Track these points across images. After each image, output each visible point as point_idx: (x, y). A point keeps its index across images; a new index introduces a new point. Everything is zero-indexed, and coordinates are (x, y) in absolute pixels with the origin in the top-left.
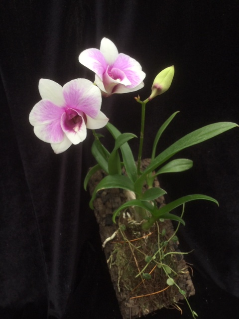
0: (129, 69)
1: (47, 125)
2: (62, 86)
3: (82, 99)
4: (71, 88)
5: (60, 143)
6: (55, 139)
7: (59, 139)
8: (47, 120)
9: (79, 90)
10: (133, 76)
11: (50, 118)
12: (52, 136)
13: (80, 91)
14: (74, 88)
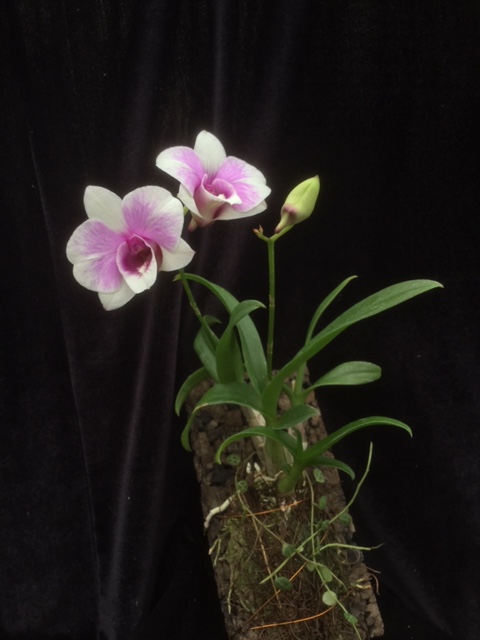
0: (242, 180)
1: (93, 262)
2: (122, 197)
3: (152, 219)
4: (136, 201)
5: (113, 293)
6: (106, 284)
7: (112, 285)
8: (93, 252)
9: (148, 204)
10: (248, 192)
11: (100, 250)
12: (101, 280)
13: (150, 206)
14: (141, 201)
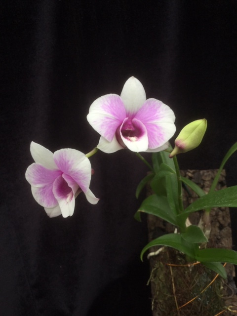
0: (154, 122)
1: (40, 189)
2: (53, 153)
3: (72, 172)
4: (61, 157)
5: (53, 208)
6: (48, 203)
7: (52, 203)
8: (39, 183)
9: (68, 161)
11: (43, 182)
12: (45, 200)
13: (70, 163)
14: (64, 158)
